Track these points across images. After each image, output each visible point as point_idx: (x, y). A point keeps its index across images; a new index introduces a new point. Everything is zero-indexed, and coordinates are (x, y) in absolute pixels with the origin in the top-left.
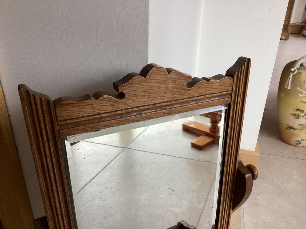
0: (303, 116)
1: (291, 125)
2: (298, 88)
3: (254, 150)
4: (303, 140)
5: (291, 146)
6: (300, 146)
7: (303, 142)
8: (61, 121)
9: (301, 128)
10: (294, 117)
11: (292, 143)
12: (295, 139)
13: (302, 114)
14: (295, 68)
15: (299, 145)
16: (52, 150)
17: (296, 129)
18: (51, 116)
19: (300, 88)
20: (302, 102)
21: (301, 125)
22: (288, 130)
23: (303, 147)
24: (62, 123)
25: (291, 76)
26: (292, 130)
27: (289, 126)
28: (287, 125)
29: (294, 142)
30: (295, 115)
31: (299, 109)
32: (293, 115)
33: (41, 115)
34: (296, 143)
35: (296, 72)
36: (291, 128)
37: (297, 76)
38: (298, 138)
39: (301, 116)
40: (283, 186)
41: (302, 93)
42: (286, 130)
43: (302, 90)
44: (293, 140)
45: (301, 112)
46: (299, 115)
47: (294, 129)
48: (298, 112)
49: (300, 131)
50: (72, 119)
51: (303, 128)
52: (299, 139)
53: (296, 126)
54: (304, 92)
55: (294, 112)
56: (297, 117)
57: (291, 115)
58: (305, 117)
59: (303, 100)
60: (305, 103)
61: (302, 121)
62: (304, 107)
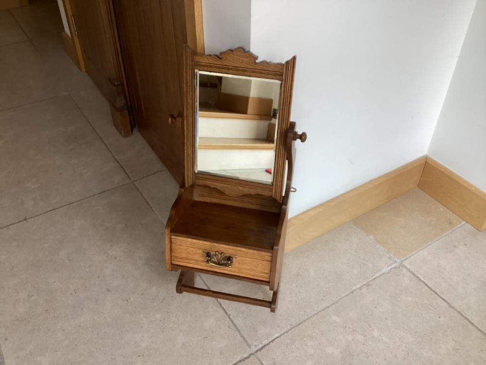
16: (190, 73)
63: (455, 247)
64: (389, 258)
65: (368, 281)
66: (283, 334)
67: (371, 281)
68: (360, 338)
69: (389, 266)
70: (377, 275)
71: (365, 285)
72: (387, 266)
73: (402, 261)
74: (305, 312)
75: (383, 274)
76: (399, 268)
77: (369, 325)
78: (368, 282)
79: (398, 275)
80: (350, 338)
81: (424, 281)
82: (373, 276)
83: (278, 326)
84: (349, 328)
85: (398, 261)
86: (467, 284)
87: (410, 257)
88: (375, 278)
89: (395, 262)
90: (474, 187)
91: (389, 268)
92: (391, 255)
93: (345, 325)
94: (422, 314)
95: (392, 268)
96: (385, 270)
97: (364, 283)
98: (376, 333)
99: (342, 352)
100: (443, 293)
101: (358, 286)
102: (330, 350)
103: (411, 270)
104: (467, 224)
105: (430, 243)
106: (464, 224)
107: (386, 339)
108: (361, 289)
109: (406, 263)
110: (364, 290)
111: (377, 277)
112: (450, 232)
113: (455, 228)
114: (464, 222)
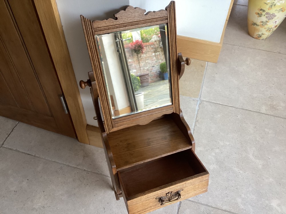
0: (264, 15)
1: (255, 22)
3: (219, 42)
4: (263, 34)
5: (254, 39)
6: (261, 39)
7: (263, 36)
8: (95, 28)
9: (262, 24)
10: (258, 15)
11: (255, 36)
12: (257, 33)
13: (264, 13)
15: (260, 38)
16: (92, 40)
17: (258, 25)
18: (91, 26)
20: (265, 3)
21: (262, 22)
22: (253, 26)
23: (263, 39)
24: (96, 29)
26: (255, 25)
27: (254, 23)
28: (253, 22)
29: (256, 35)
30: (258, 14)
31: (262, 9)
32: (257, 14)
33: (88, 26)
34: (258, 37)
36: (255, 24)
39: (263, 15)
40: (236, 68)
42: (251, 25)
44: (256, 34)
45: (263, 11)
46: (261, 14)
47: (257, 25)
48: (261, 12)
49: (261, 27)
50: (98, 28)
51: (263, 25)
52: (260, 33)
53: (258, 23)
55: (258, 11)
56: (260, 15)
57: (256, 13)
58: (266, 15)
59: (265, 2)
60: (267, 4)
61: (264, 19)
62: (266, 8)
63: (214, 77)
64: (193, 100)
65: (195, 118)
68: (217, 151)
70: (196, 113)
71: (195, 122)
72: (196, 105)
73: (200, 99)
75: (198, 110)
76: (202, 103)
77: (215, 141)
78: (196, 120)
79: (205, 107)
80: (214, 154)
81: (217, 103)
82: (195, 115)
84: (209, 149)
85: (198, 99)
86: (233, 93)
87: (201, 94)
88: (197, 115)
89: (197, 101)
90: (207, 41)
92: (193, 98)
94: (230, 120)
95: (199, 105)
96: (197, 108)
98: (221, 143)
99: (217, 164)
100: (229, 104)
103: (207, 100)
105: (203, 82)
106: (208, 63)
107: (228, 143)
108: (196, 125)
109: (202, 99)
110: (198, 125)
111: (197, 114)
112: (205, 71)
113: (206, 68)
114: (207, 62)
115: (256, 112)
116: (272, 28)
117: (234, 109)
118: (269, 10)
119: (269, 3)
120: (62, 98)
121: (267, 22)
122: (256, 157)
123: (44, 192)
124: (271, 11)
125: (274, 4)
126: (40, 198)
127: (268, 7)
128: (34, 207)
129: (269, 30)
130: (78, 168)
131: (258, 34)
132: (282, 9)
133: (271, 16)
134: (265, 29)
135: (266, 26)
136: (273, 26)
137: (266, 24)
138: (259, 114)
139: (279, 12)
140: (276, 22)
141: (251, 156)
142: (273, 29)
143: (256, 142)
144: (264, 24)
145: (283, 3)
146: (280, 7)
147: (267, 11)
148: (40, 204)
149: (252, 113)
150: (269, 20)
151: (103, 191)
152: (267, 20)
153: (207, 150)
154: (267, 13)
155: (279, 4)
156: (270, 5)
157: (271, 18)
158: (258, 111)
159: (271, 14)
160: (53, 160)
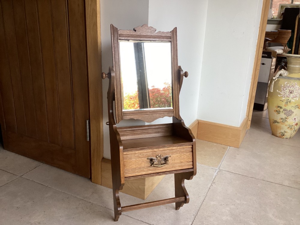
0: (282, 112)
1: (275, 120)
2: (277, 91)
3: (239, 126)
4: (285, 132)
5: (278, 138)
6: (285, 138)
7: (286, 134)
8: (120, 34)
9: (282, 121)
10: (277, 113)
11: (278, 135)
13: (281, 110)
14: (276, 77)
15: (283, 136)
17: (279, 123)
19: (279, 91)
21: (282, 119)
22: (274, 124)
23: (287, 138)
25: (273, 82)
26: (276, 123)
27: (274, 120)
28: (273, 120)
29: (279, 134)
30: (277, 111)
31: (279, 106)
34: (281, 135)
35: (276, 79)
36: (276, 122)
37: (277, 83)
38: (282, 130)
39: (281, 111)
40: (259, 153)
41: (280, 94)
43: (280, 92)
44: (278, 132)
45: (281, 108)
46: (280, 111)
47: (277, 122)
48: (279, 108)
49: (282, 124)
51: (284, 122)
53: (279, 120)
54: (281, 93)
55: (276, 109)
56: (278, 112)
57: (274, 111)
58: (284, 112)
59: (281, 99)
60: (283, 101)
61: (282, 115)
62: (283, 105)
63: (235, 156)
64: (212, 169)
66: (193, 221)
67: (214, 180)
68: (233, 207)
69: (215, 172)
70: (214, 177)
73: (219, 168)
74: (195, 206)
75: (216, 176)
76: (220, 171)
77: (231, 199)
78: (213, 181)
79: (223, 174)
80: (229, 209)
81: (236, 173)
82: (212, 178)
83: (187, 218)
84: (223, 204)
85: (217, 168)
86: (254, 168)
87: (221, 165)
88: (214, 179)
89: (216, 170)
90: (227, 125)
91: (216, 173)
92: (211, 167)
93: (220, 204)
94: (249, 186)
97: (211, 183)
98: (238, 202)
99: (231, 217)
100: (248, 175)
101: (210, 185)
102: (224, 218)
103: (226, 170)
104: (231, 147)
105: (223, 158)
107: (245, 203)
108: (212, 185)
109: (221, 168)
110: (214, 186)
112: (227, 151)
113: (228, 150)
114: (229, 147)
115: (278, 184)
116: (292, 126)
117: (254, 179)
118: (285, 106)
119: (284, 100)
120: (88, 121)
121: (286, 118)
122: (276, 217)
123: (44, 212)
124: (289, 108)
125: (289, 101)
126: (39, 216)
127: (284, 103)
128: (30, 221)
129: (290, 127)
130: (85, 199)
131: (280, 132)
132: (297, 105)
133: (289, 112)
134: (286, 125)
135: (286, 123)
136: (294, 124)
137: (286, 121)
138: (281, 185)
139: (295, 109)
140: (295, 119)
141: (270, 215)
142: (294, 127)
143: (277, 206)
144: (284, 120)
145: (297, 100)
146: (295, 104)
147: (284, 107)
148: (36, 220)
149: (274, 184)
150: (287, 116)
151: (103, 220)
152: (287, 117)
153: (221, 205)
154: (285, 110)
155: (294, 101)
156: (285, 101)
157: (289, 114)
158: (281, 183)
159: (288, 110)
160: (63, 191)
